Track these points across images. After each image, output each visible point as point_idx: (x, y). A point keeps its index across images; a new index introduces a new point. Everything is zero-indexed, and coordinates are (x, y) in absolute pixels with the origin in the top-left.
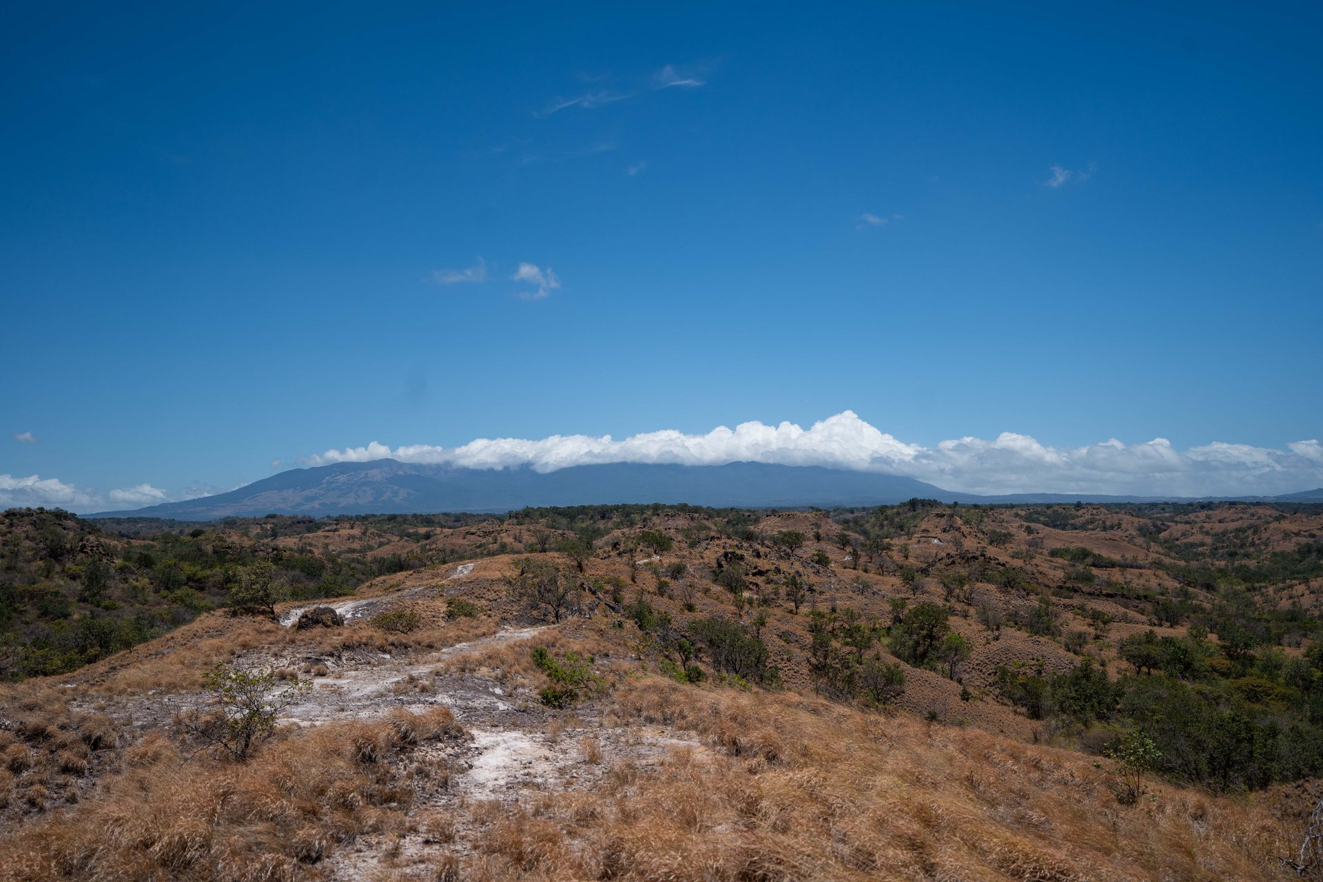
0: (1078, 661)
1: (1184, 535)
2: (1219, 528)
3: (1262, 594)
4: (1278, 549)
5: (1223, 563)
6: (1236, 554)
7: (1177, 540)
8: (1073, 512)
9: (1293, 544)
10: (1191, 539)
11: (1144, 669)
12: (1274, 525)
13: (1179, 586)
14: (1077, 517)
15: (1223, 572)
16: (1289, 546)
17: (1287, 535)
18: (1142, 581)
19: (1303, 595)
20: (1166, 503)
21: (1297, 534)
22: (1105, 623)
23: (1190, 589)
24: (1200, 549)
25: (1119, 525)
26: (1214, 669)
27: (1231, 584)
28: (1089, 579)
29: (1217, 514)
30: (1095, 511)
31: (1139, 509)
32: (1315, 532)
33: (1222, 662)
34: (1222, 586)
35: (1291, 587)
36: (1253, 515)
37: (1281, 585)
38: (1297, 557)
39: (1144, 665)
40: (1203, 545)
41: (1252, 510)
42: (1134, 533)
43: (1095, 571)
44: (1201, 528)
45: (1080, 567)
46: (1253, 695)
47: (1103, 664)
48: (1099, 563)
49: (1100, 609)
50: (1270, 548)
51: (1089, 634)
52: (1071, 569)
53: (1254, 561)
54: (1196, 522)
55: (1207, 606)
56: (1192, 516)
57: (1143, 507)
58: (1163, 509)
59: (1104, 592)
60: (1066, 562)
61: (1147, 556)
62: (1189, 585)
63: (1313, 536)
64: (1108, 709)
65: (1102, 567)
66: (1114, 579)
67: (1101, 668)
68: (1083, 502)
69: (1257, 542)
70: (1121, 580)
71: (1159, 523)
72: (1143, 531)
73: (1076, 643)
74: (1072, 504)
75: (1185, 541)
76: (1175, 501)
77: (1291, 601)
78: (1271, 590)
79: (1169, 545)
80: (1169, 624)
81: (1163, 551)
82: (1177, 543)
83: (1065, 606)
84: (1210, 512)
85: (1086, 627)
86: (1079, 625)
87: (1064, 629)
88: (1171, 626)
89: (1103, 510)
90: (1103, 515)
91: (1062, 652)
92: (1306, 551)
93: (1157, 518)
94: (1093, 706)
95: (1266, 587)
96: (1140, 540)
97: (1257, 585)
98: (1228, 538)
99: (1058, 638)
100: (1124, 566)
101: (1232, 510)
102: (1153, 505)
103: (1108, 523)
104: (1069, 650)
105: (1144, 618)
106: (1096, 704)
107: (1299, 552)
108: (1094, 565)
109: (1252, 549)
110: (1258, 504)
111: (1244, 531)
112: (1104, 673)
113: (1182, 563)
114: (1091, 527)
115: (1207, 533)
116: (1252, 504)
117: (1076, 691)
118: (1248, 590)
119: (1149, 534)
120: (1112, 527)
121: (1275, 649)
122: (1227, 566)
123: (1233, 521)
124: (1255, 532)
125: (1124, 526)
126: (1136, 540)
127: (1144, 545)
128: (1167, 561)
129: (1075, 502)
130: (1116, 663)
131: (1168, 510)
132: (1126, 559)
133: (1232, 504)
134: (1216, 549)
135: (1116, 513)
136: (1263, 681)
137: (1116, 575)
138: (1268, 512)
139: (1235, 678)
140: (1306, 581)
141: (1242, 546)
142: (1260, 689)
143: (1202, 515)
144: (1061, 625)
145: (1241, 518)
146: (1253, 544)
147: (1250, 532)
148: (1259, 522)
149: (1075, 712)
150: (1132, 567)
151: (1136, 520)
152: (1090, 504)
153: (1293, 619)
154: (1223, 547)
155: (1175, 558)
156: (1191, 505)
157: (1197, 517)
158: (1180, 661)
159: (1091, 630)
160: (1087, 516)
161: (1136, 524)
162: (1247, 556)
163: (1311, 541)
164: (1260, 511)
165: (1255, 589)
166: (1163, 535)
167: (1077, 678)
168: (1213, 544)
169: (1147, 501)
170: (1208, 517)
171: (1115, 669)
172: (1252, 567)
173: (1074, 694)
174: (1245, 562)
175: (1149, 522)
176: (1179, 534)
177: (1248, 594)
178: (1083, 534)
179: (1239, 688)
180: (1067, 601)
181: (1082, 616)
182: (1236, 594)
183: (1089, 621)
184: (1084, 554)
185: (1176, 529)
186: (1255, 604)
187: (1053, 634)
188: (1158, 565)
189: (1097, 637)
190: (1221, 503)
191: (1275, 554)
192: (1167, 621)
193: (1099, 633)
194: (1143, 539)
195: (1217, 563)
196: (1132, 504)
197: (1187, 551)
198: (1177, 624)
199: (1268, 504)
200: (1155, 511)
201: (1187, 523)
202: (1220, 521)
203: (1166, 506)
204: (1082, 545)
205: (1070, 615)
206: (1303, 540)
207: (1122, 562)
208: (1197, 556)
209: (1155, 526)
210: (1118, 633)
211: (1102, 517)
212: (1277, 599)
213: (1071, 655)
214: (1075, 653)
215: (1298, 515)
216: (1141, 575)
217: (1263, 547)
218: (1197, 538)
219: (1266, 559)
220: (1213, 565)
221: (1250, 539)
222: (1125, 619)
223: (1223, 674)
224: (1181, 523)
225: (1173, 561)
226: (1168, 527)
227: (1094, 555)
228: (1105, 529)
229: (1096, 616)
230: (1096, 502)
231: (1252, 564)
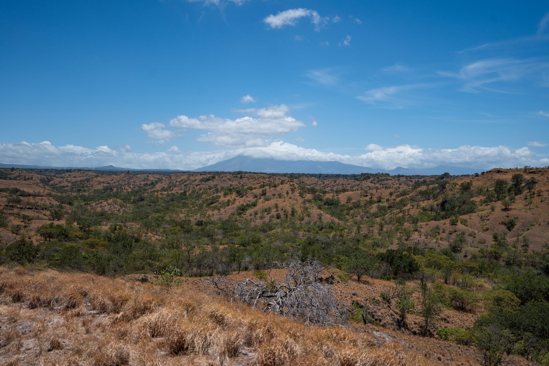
0: (18, 238)
1: (60, 182)
2: (74, 180)
3: (91, 206)
4: (96, 188)
5: (75, 194)
6: (80, 190)
7: (57, 184)
8: (10, 172)
9: (102, 186)
10: (62, 184)
11: (48, 239)
12: (95, 179)
13: (58, 204)
14: (12, 174)
15: (76, 198)
16: (100, 187)
17: (99, 183)
18: (43, 202)
19: (105, 206)
20: (52, 169)
21: (103, 182)
22: (29, 220)
23: (63, 205)
24: (66, 188)
25: (32, 178)
26: (77, 237)
27: (79, 202)
28: (19, 202)
29: (73, 174)
30: (20, 172)
31: (41, 171)
32: (109, 182)
33: (80, 234)
34: (76, 203)
35: (101, 203)
36: (87, 175)
37: (98, 202)
38: (103, 191)
39: (48, 237)
40: (67, 186)
41: (87, 173)
42: (38, 182)
43: (21, 198)
44: (67, 179)
45: (15, 196)
46: (92, 245)
47: (30, 238)
48: (23, 194)
49: (27, 214)
50: (93, 188)
51: (22, 225)
52: (10, 197)
53: (87, 193)
54: (65, 177)
55: (70, 211)
56: (63, 175)
57: (42, 170)
58: (51, 172)
59: (27, 207)
60: (8, 194)
61: (44, 191)
62: (62, 203)
63: (109, 183)
64: (33, 257)
65: (25, 196)
66: (30, 201)
67: (29, 240)
68: (15, 168)
69: (89, 185)
70: (33, 202)
71: (49, 177)
72: (42, 181)
73: (16, 230)
74: (10, 169)
75: (60, 185)
76: (56, 168)
77: (101, 208)
78: (94, 204)
79: (54, 187)
80: (57, 219)
81: (51, 189)
82: (57, 186)
83: (10, 214)
84: (70, 173)
85: (20, 223)
86: (17, 222)
87: (10, 224)
88: (58, 220)
89: (24, 171)
90: (24, 173)
91: (10, 234)
92: (106, 189)
93: (49, 176)
94: (26, 257)
95: (92, 203)
96: (41, 185)
97: (89, 202)
98: (77, 184)
99: (8, 228)
100: (35, 196)
101: (79, 173)
102: (47, 170)
103: (27, 177)
104: (13, 233)
105: (46, 217)
106: (28, 256)
107: (104, 189)
108: (21, 195)
109: (86, 188)
110: (89, 171)
111: (84, 181)
112: (32, 242)
113: (60, 194)
114: (18, 179)
115: (69, 182)
116: (86, 170)
117: (19, 251)
118: (86, 204)
119: (45, 182)
120: (28, 179)
121: (99, 227)
122: (77, 195)
123: (80, 177)
124: (88, 182)
125: (34, 179)
126: (39, 185)
127: (43, 187)
128: (53, 193)
129: (11, 167)
130: (35, 237)
131: (53, 172)
132: (36, 193)
133: (79, 170)
134: (73, 188)
135: (31, 173)
136: (96, 240)
137: (31, 200)
138: (93, 174)
139: (85, 239)
140: (107, 200)
141: (83, 187)
142: (95, 243)
143: (67, 174)
144: (8, 222)
145: (83, 176)
146: (87, 186)
147: (86, 182)
148: (89, 177)
149: (18, 260)
150: (38, 196)
151: (39, 176)
152: (18, 169)
153: (102, 215)
154: (75, 188)
155: (56, 192)
156: (63, 170)
157: (65, 175)
158: (63, 234)
159: (23, 224)
160: (17, 174)
161: (39, 178)
162: (85, 191)
163: (108, 185)
164: (90, 173)
165: (88, 204)
166: (51, 183)
167: (20, 245)
168: (71, 186)
169: (43, 168)
170: (70, 175)
171: (36, 240)
172: (86, 195)
173: (17, 252)
174: (84, 193)
175: (45, 177)
176: (58, 182)
177: (85, 206)
178: (15, 182)
179: (87, 243)
180: (11, 211)
181: (18, 218)
182: (81, 206)
183: (21, 220)
184: (16, 191)
185: (57, 180)
186: (88, 210)
187: (5, 226)
188: (49, 195)
189: (25, 227)
190: (75, 170)
191: (95, 190)
192: (56, 218)
193: (26, 225)
194: (42, 184)
195: (73, 194)
196: (37, 169)
197: (61, 189)
198: (60, 219)
199: (93, 171)
200: (47, 172)
201: (61, 177)
202: (74, 177)
203: (52, 170)
204: (14, 187)
205: (12, 218)
206: (105, 185)
207: (34, 194)
208: (65, 191)
209: (48, 179)
210: (35, 225)
211: (24, 174)
212: (96, 207)
213: (15, 235)
214: (17, 234)
215: (104, 175)
216: (42, 199)
217: (91, 188)
218: (66, 184)
219: (92, 192)
220: (71, 195)
221: (86, 184)
222: (38, 218)
223: (80, 238)
224: (59, 177)
225: (56, 193)
226: (53, 179)
227: (21, 191)
228: (25, 180)
229: (25, 217)
230: (21, 168)
231: (86, 194)
